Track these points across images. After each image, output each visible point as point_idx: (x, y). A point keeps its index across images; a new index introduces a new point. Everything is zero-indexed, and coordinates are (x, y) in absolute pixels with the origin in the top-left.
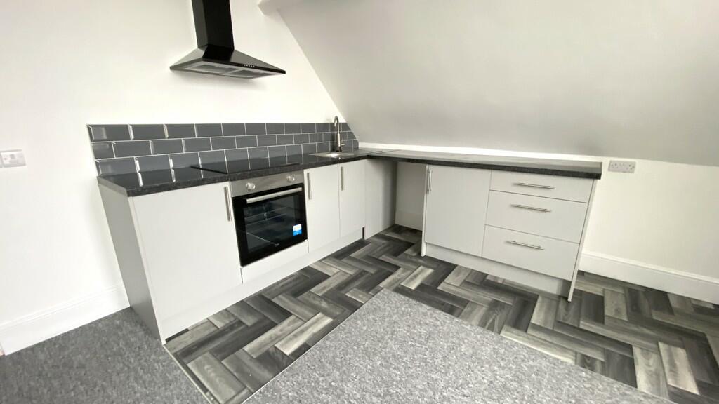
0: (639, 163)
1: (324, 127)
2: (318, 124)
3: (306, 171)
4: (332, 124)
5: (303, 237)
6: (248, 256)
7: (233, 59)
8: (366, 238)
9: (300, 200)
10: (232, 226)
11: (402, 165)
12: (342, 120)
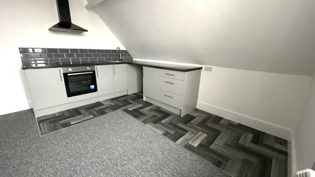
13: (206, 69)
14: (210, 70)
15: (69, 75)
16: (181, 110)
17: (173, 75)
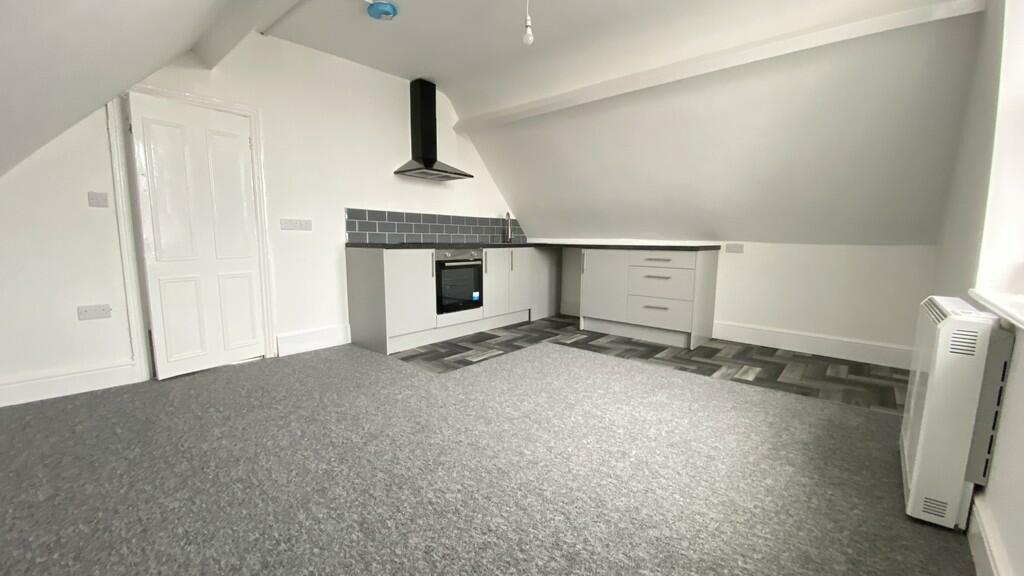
0: (747, 245)
1: (496, 221)
2: (492, 219)
3: (484, 250)
4: (503, 220)
5: (479, 303)
6: (443, 307)
7: (435, 167)
8: (532, 320)
9: (478, 271)
10: (433, 280)
11: (566, 252)
12: (512, 217)
13: (729, 249)
14: (739, 249)
15: (447, 264)
16: (689, 334)
17: (668, 260)
